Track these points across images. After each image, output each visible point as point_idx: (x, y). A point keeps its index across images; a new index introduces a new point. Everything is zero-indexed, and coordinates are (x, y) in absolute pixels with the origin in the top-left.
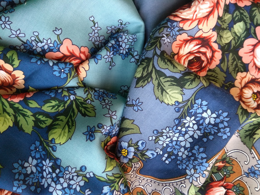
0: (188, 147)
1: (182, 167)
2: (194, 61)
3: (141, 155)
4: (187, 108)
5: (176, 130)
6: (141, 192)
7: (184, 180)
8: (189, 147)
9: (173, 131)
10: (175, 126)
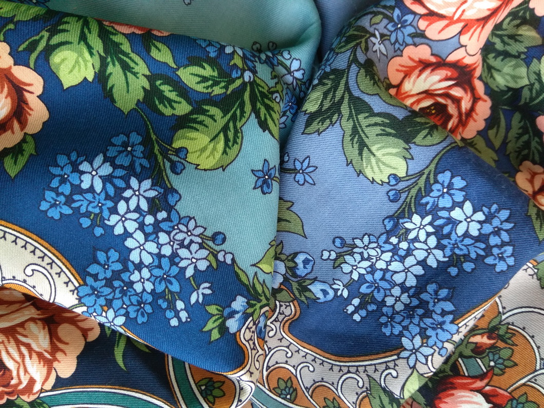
0: (412, 287)
1: (390, 330)
2: (430, 112)
3: (298, 287)
4: (417, 194)
5: (385, 242)
6: (287, 381)
7: (394, 360)
8: (414, 287)
9: (378, 245)
10: (384, 233)
